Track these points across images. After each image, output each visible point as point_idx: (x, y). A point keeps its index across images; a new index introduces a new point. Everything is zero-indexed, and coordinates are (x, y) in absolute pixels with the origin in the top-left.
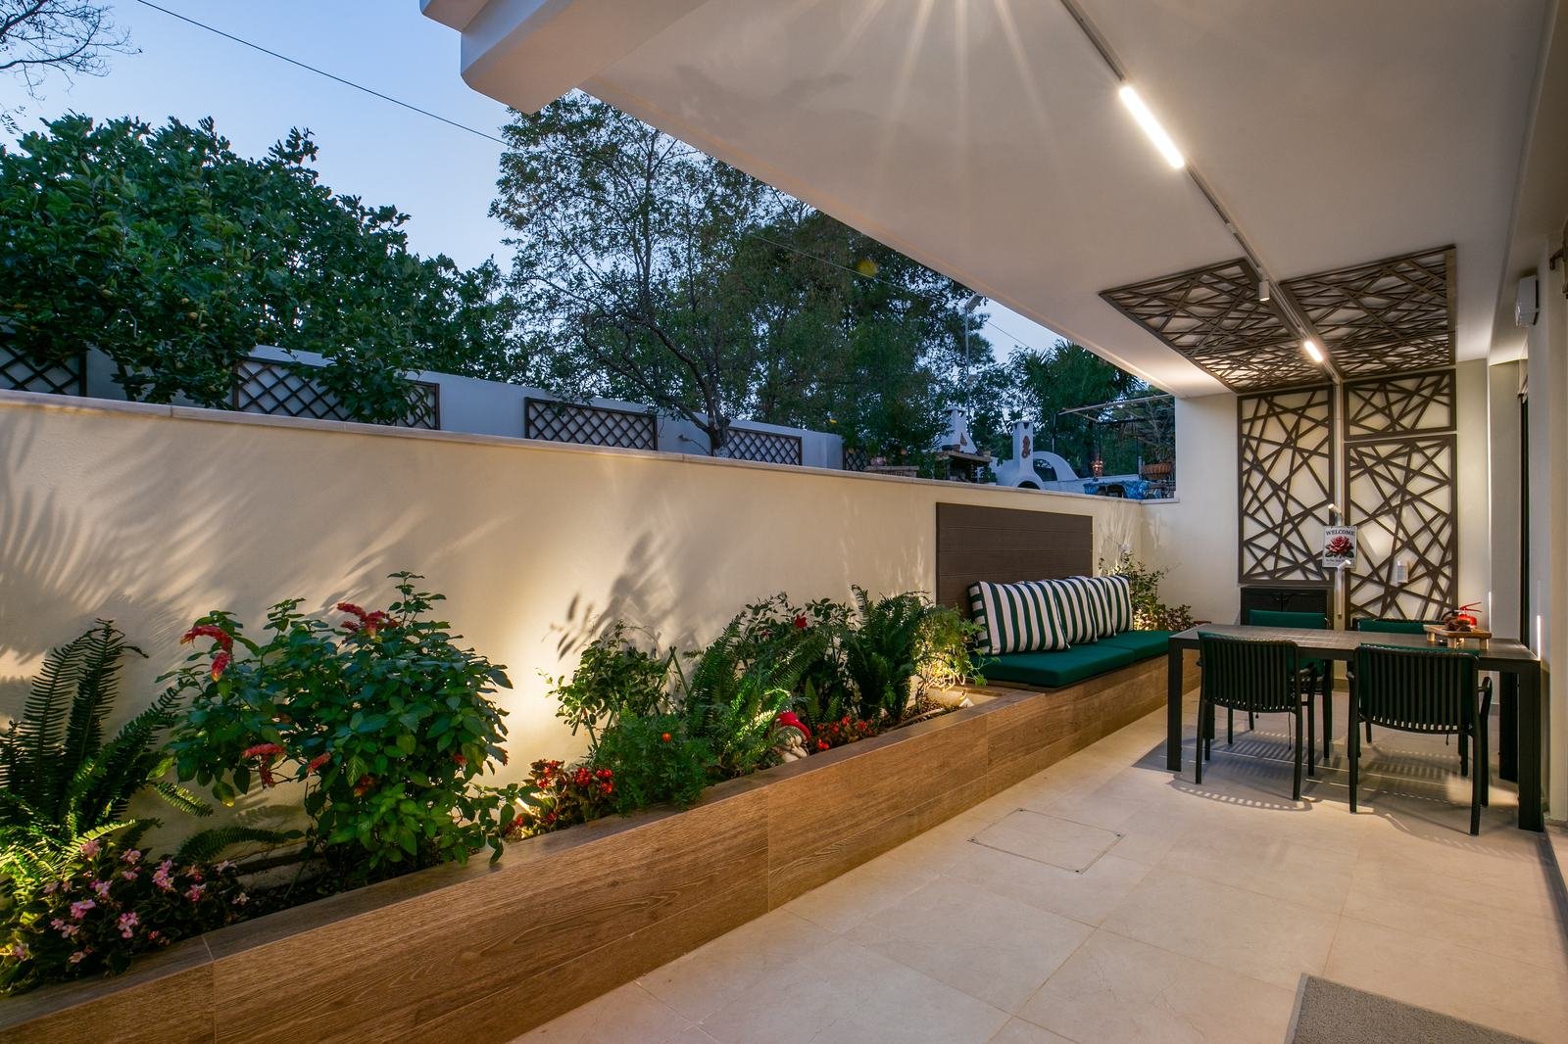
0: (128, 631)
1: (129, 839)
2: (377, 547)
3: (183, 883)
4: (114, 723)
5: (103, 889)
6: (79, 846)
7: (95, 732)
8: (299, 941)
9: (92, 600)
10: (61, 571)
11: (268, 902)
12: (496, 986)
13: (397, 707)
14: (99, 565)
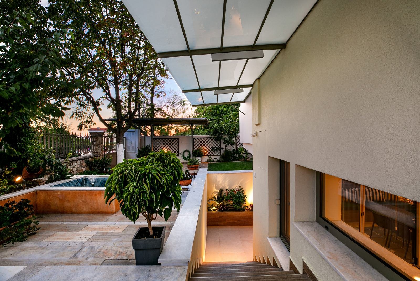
0: (223, 189)
1: (223, 204)
2: (239, 182)
3: (225, 207)
4: (222, 196)
5: (222, 207)
6: (221, 203)
7: (221, 196)
8: (232, 213)
9: (221, 187)
10: (220, 185)
11: (230, 210)
12: (243, 221)
13: (237, 199)
14: (222, 184)
